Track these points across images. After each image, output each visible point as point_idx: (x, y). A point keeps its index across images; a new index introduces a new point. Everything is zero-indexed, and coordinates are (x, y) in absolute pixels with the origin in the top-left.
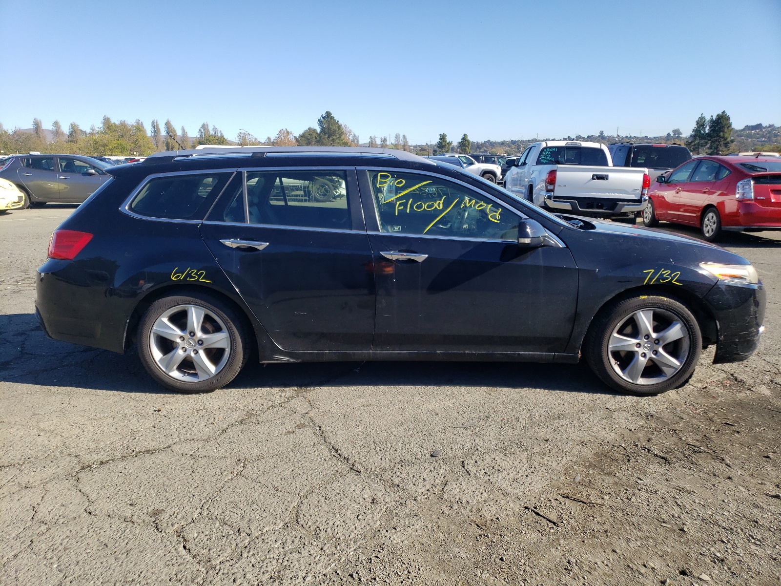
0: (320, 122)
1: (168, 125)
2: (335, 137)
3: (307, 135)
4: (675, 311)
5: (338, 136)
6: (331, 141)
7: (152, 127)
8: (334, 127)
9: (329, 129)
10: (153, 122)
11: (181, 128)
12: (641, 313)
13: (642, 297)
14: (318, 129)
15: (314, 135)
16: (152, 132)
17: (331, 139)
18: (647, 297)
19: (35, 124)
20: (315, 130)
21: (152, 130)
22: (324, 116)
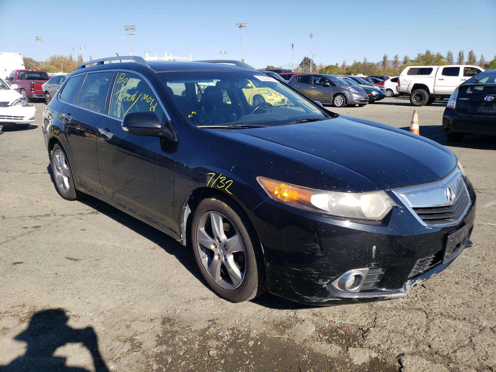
1: (471, 54)
4: (233, 222)
7: (458, 56)
10: (460, 52)
11: (481, 55)
12: (212, 213)
13: (213, 199)
16: (458, 59)
18: (215, 200)
19: (384, 58)
21: (458, 58)
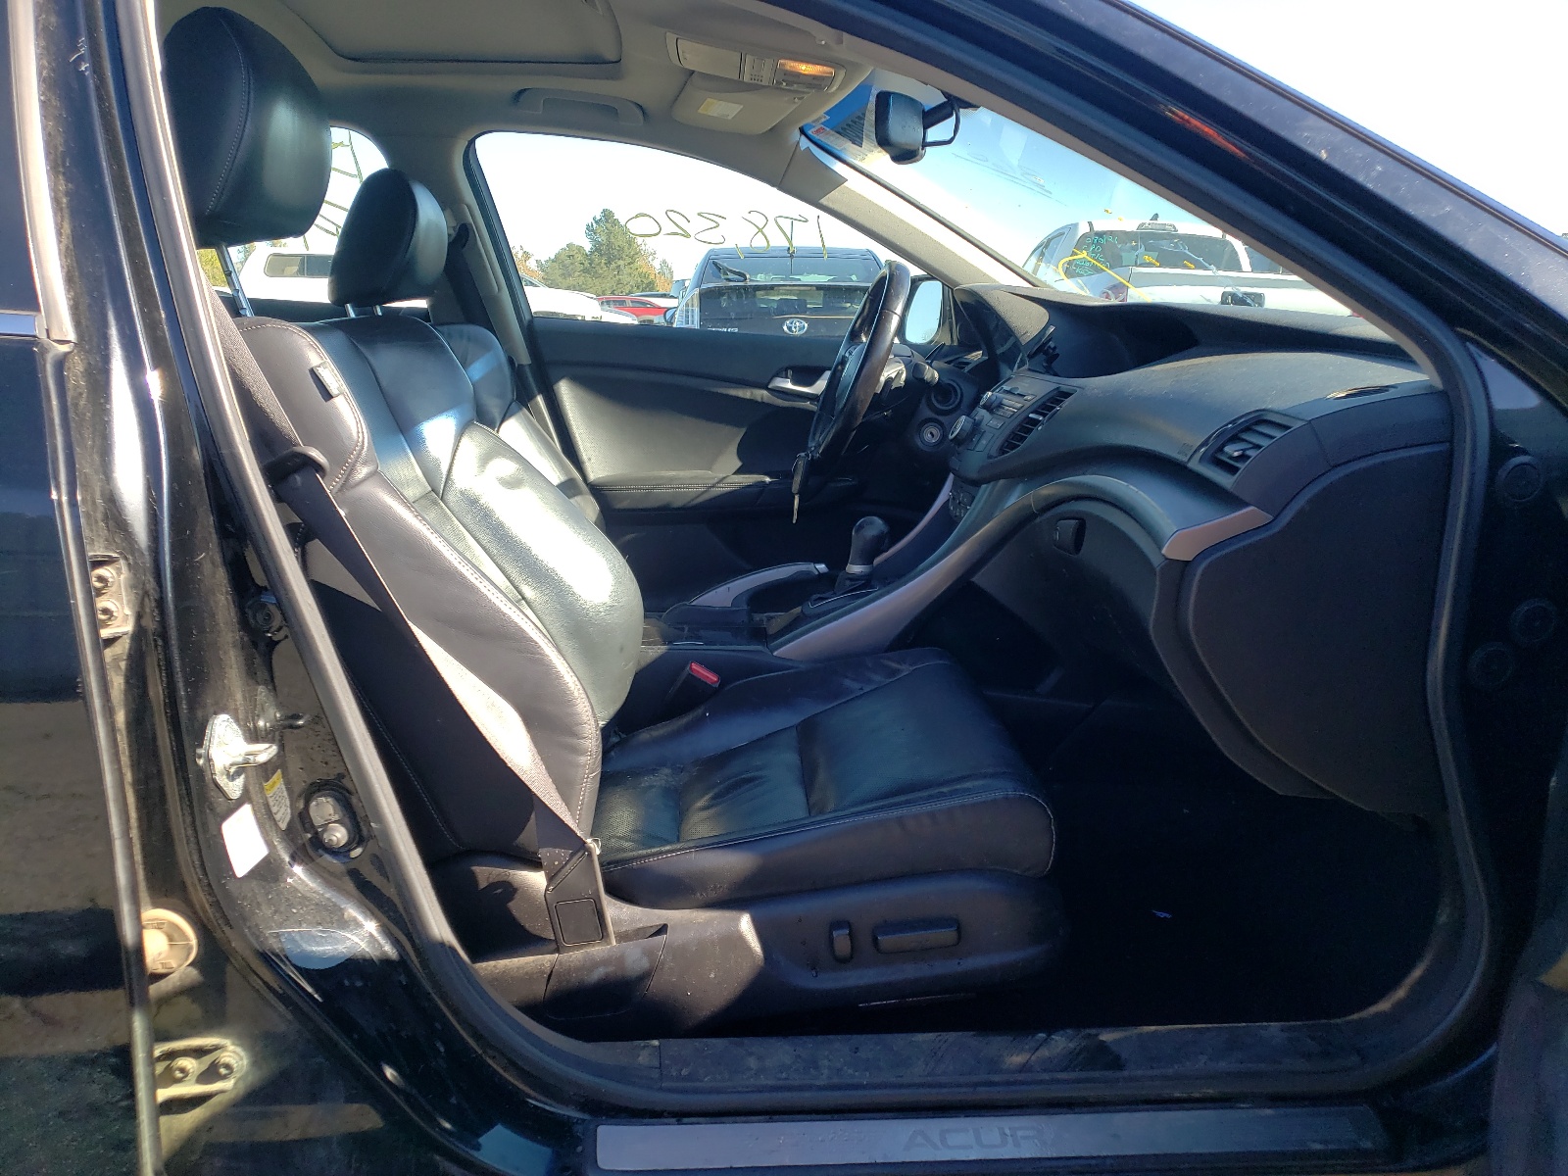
0: (590, 230)
2: (621, 262)
3: (563, 257)
5: (629, 260)
6: (613, 270)
8: (620, 242)
9: (609, 245)
14: (588, 246)
15: (579, 258)
17: (613, 265)
20: (580, 249)
22: (598, 218)
